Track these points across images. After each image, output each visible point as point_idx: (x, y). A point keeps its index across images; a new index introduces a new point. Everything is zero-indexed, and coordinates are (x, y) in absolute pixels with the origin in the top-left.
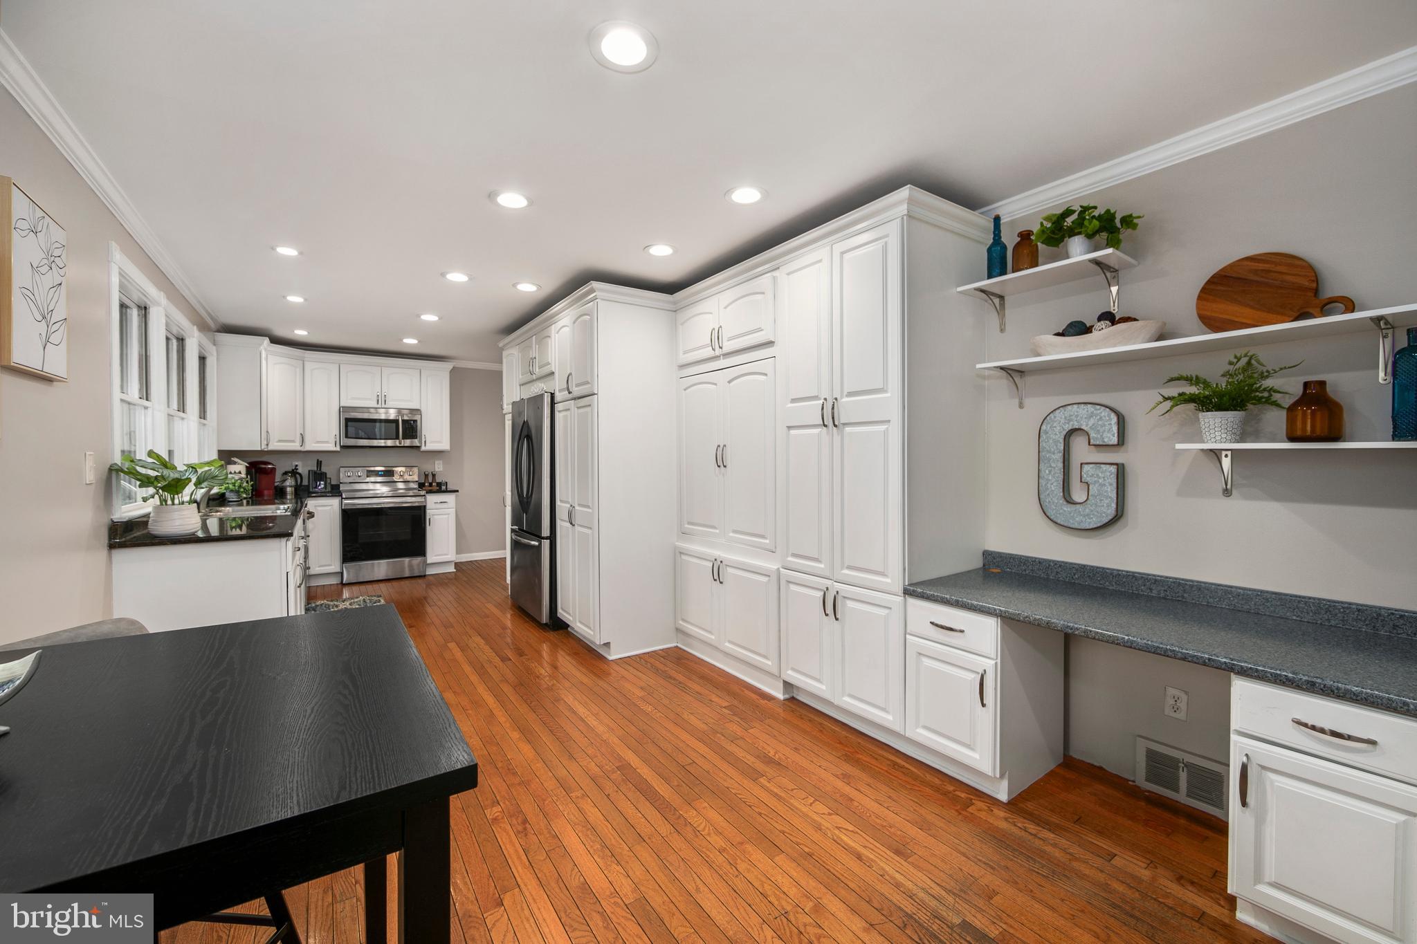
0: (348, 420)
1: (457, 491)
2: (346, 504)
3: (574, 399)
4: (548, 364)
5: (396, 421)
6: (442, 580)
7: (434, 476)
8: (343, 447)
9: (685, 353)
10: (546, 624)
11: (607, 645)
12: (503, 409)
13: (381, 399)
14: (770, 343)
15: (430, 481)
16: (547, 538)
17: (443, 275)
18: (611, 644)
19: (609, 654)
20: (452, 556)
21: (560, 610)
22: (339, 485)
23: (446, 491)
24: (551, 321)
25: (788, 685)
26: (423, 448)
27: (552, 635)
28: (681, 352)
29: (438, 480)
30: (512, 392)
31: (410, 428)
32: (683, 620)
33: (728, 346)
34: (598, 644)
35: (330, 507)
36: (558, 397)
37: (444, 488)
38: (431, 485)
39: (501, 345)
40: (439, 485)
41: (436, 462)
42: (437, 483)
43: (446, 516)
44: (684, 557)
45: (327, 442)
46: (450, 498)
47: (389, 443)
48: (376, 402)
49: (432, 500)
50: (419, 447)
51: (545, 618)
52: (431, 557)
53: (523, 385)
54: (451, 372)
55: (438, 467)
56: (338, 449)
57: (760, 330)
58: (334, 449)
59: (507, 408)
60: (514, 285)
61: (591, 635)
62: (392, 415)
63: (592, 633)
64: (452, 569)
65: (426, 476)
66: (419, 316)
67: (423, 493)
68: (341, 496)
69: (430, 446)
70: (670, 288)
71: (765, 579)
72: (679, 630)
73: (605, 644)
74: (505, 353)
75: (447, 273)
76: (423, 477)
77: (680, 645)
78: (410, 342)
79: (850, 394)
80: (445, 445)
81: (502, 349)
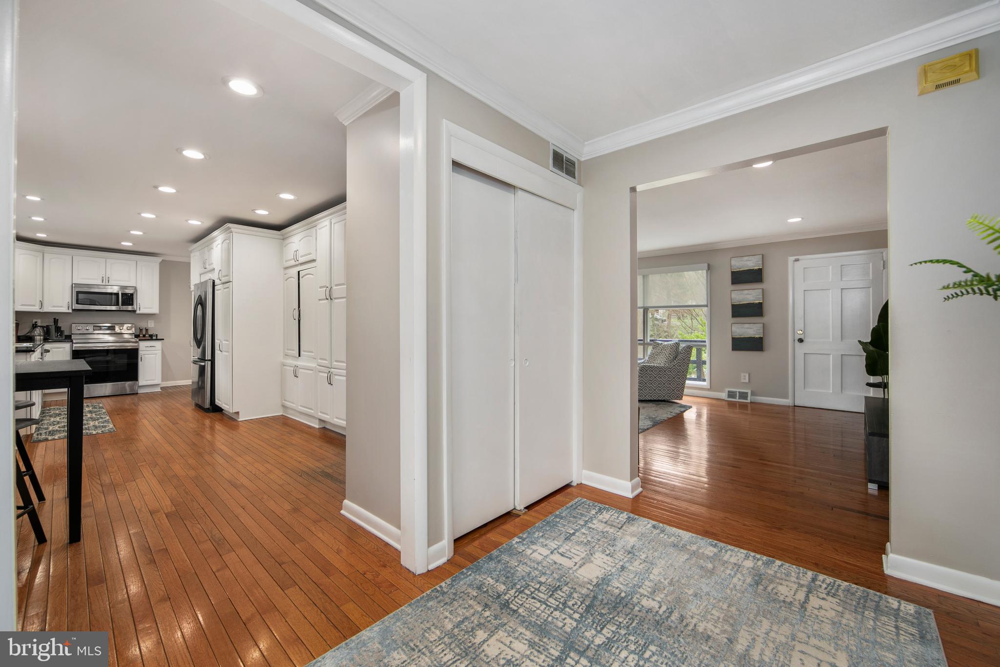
0: (78, 293)
1: (163, 339)
2: (75, 347)
3: (223, 283)
4: (212, 264)
5: (117, 294)
6: (151, 397)
7: (147, 330)
8: (73, 310)
9: (286, 261)
10: (208, 408)
11: (238, 413)
12: (190, 288)
13: (106, 280)
14: (314, 261)
15: (144, 333)
16: (209, 360)
17: (139, 214)
18: (240, 414)
19: (239, 418)
20: (158, 380)
21: (217, 401)
22: (71, 336)
23: (157, 339)
24: (213, 240)
25: (321, 421)
26: (138, 312)
27: (211, 415)
28: (284, 261)
29: (150, 333)
30: (195, 278)
31: (129, 299)
32: (285, 400)
33: (301, 260)
34: (231, 412)
35: (62, 349)
36: (217, 282)
37: (154, 338)
38: (144, 336)
39: (190, 250)
40: (151, 336)
41: (149, 321)
42: (149, 335)
43: (155, 355)
44: (285, 367)
45: (62, 307)
46: (158, 344)
47: (114, 308)
48: (101, 281)
49: (143, 346)
50: (134, 311)
51: (207, 405)
52: (142, 381)
53: (202, 274)
54: (160, 263)
55: (151, 325)
56: (70, 311)
57: (310, 254)
58: (68, 311)
59: (192, 288)
60: (187, 221)
61: (228, 408)
62: (115, 290)
63: (228, 407)
64: (159, 390)
65: (141, 330)
66: (129, 231)
67: (138, 340)
68: (72, 341)
69: (143, 311)
70: (278, 228)
71: (311, 372)
72: (284, 406)
73: (235, 413)
74: (192, 255)
75: (141, 213)
76: (139, 331)
77: (284, 414)
78: (127, 244)
79: (336, 285)
80: (155, 310)
81: (191, 252)
